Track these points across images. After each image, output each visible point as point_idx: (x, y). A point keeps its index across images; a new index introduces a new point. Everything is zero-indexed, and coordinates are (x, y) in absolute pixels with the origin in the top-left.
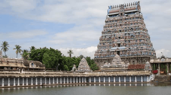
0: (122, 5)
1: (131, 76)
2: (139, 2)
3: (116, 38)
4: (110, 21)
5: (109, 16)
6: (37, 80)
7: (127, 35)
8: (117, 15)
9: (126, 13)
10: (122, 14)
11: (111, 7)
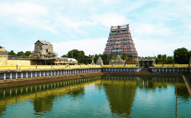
0: (119, 26)
1: (128, 68)
2: (128, 25)
3: (116, 45)
4: (112, 35)
5: (111, 32)
6: (76, 71)
7: (122, 43)
8: (116, 31)
9: (121, 31)
10: (119, 31)
11: (112, 27)
